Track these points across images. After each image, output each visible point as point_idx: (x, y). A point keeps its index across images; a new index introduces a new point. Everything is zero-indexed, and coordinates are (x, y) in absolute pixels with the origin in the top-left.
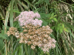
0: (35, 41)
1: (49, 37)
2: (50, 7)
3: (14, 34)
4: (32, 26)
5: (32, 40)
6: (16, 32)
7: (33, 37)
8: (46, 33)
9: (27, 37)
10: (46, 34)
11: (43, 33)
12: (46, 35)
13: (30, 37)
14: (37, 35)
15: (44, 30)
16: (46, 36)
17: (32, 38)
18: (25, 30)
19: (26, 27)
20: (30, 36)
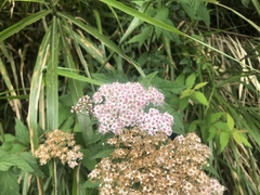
0: (154, 189)
1: (203, 175)
2: (179, 54)
3: (62, 158)
4: (142, 137)
5: (145, 188)
6: (70, 148)
7: (150, 178)
8: (190, 161)
9: (129, 176)
10: (190, 166)
11: (183, 163)
12: (191, 170)
13: (139, 177)
14: (161, 168)
15: (184, 150)
16: (193, 171)
17: (144, 181)
18: (120, 152)
19: (124, 139)
20: (136, 174)
